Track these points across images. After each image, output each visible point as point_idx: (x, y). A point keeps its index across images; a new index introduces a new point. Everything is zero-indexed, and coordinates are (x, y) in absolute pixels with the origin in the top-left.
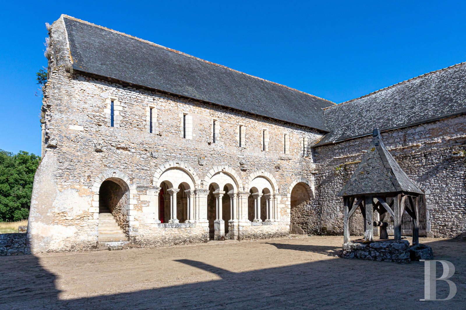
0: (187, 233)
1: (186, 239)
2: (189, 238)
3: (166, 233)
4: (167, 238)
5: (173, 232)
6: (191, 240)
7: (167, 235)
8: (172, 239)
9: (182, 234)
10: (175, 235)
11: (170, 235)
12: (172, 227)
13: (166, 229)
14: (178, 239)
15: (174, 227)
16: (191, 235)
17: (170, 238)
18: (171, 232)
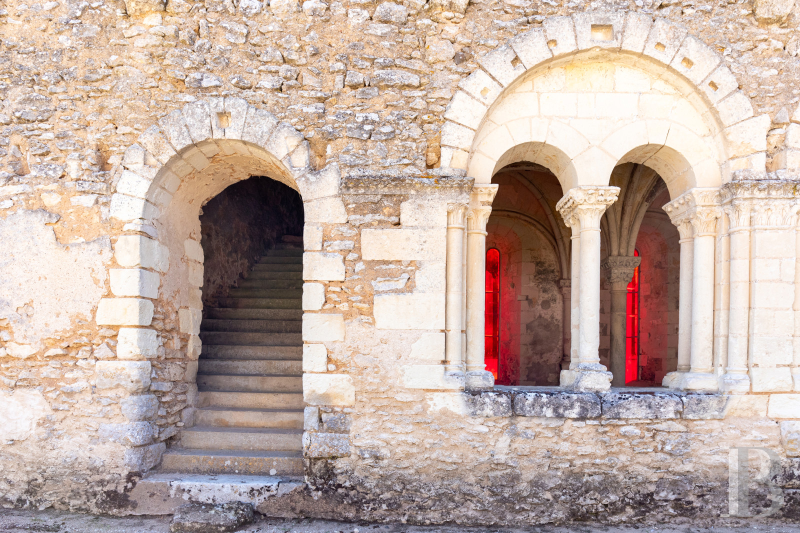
0: (661, 456)
1: (652, 488)
2: (674, 483)
3: (521, 445)
4: (529, 475)
5: (565, 447)
6: (691, 498)
7: (524, 462)
8: (559, 487)
9: (623, 458)
10: (578, 462)
11: (547, 462)
12: (560, 416)
13: (522, 423)
14: (596, 489)
15: (574, 413)
16: (688, 467)
17: (540, 476)
18: (550, 444)
